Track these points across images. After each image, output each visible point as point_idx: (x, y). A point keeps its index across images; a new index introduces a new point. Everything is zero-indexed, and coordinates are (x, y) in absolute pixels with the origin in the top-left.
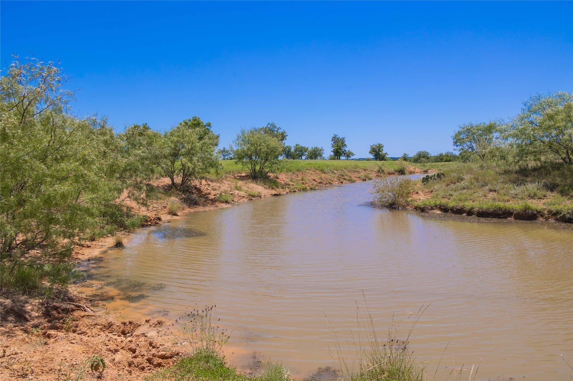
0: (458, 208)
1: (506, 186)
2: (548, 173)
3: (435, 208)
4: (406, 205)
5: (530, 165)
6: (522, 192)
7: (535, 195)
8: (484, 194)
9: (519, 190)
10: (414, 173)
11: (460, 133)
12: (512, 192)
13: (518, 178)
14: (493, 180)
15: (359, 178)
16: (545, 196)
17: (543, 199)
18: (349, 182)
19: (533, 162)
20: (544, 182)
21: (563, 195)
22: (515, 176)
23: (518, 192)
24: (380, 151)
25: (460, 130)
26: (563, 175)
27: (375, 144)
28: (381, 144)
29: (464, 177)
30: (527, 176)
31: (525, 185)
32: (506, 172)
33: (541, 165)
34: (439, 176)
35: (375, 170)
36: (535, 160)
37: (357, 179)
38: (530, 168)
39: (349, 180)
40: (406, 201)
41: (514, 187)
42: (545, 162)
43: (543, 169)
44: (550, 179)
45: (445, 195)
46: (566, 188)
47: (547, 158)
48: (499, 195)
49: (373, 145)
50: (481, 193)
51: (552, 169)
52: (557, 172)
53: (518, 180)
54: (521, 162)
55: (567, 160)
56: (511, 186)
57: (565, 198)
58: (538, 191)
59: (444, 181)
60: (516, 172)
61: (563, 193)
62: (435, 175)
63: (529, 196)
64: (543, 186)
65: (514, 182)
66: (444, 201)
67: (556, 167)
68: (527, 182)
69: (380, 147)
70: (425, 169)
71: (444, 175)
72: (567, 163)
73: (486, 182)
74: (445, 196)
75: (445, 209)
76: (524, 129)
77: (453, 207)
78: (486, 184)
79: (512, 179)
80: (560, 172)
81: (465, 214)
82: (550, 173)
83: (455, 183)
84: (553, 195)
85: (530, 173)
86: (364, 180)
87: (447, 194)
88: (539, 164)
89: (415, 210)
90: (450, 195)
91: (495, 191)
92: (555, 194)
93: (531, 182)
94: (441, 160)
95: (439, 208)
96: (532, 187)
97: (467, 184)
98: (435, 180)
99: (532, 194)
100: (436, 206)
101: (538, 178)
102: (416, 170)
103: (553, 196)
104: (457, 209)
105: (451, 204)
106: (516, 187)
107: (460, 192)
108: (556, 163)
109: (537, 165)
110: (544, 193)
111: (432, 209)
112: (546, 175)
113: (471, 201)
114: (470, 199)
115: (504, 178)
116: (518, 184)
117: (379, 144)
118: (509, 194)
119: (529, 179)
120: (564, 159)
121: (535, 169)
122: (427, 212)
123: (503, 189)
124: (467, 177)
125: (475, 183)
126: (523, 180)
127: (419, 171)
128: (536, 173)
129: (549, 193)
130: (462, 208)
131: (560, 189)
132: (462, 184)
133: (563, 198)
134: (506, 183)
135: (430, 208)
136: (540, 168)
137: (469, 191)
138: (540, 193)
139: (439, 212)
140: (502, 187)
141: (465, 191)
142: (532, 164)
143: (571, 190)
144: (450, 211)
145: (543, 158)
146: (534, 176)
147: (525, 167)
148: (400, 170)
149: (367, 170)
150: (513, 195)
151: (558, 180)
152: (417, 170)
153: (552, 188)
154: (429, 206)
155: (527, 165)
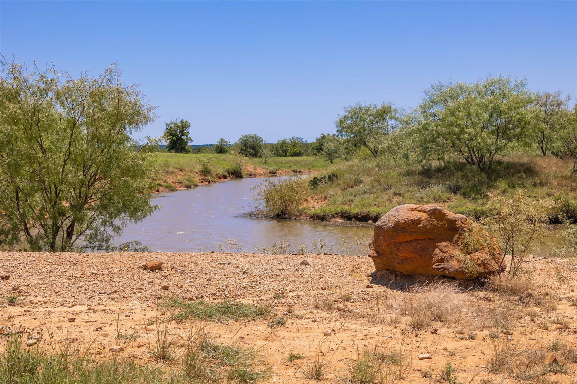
0: (363, 214)
1: (411, 189)
2: (452, 174)
3: (336, 216)
4: (298, 214)
5: (433, 165)
6: (427, 195)
7: (440, 198)
8: (388, 198)
9: (424, 193)
10: (255, 175)
11: (346, 118)
12: (418, 195)
13: (422, 180)
14: (397, 182)
15: (180, 183)
16: (449, 199)
17: (448, 202)
18: (167, 190)
19: (436, 161)
20: (448, 184)
21: (465, 198)
22: (418, 177)
23: (423, 195)
24: (183, 134)
25: (347, 114)
26: (465, 177)
27: (175, 121)
28: (184, 121)
29: (363, 179)
30: (431, 178)
31: (429, 187)
32: (409, 173)
33: (445, 165)
34: (330, 178)
35: (197, 170)
36: (438, 159)
37: (177, 185)
38: (433, 168)
39: (167, 187)
40: (298, 211)
41: (419, 190)
42: (448, 162)
43: (446, 170)
44: (453, 181)
45: (345, 201)
46: (468, 190)
47: (450, 157)
48: (404, 199)
49: (171, 123)
50: (386, 197)
51: (455, 169)
52: (460, 174)
53: (423, 182)
54: (424, 161)
55: (470, 160)
56: (416, 188)
57: (467, 201)
58: (443, 194)
59: (338, 185)
60: (419, 173)
61: (465, 195)
62: (325, 176)
63: (434, 200)
64: (447, 188)
65: (418, 185)
66: (345, 208)
67: (460, 167)
68: (432, 185)
69: (184, 126)
70: (271, 169)
71: (337, 177)
72: (469, 163)
73: (389, 185)
74: (344, 203)
75: (347, 217)
76: (427, 124)
77: (357, 214)
78: (388, 188)
79: (417, 181)
80: (462, 173)
81: (370, 222)
82: (453, 175)
83: (352, 187)
84: (456, 197)
85: (434, 175)
86: (188, 187)
87: (347, 200)
88: (443, 164)
89: (312, 220)
90: (349, 201)
91: (400, 195)
92: (458, 196)
93: (436, 184)
94: (285, 154)
95: (341, 216)
96: (436, 189)
97: (367, 187)
98: (326, 183)
99: (437, 197)
100: (337, 214)
101: (442, 180)
102: (257, 171)
103: (456, 199)
104: (362, 216)
105: (355, 210)
106: (421, 190)
107: (362, 196)
108: (459, 164)
109: (440, 165)
110: (448, 195)
111: (333, 217)
112: (450, 177)
113: (376, 207)
114: (374, 205)
115: (408, 180)
116: (423, 187)
117: (182, 122)
118: (415, 198)
119: (433, 181)
120: (467, 159)
121: (438, 170)
122: (328, 221)
123: (408, 192)
124: (366, 179)
125: (378, 187)
126: (427, 182)
127: (262, 173)
128: (440, 175)
129: (452, 196)
130: (368, 214)
131: (462, 191)
132: (362, 187)
133: (465, 200)
134: (411, 185)
135: (331, 216)
136: (444, 169)
137: (372, 195)
138: (444, 196)
139: (341, 220)
140: (407, 190)
141: (367, 196)
142: (435, 164)
143: (472, 192)
144: (353, 219)
145: (446, 157)
146: (438, 177)
147: (428, 168)
148: (235, 171)
149: (184, 169)
150: (419, 199)
151: (461, 182)
152: (259, 171)
153: (455, 190)
154: (329, 213)
155: (431, 166)
